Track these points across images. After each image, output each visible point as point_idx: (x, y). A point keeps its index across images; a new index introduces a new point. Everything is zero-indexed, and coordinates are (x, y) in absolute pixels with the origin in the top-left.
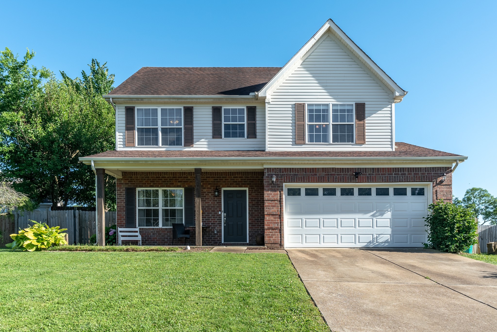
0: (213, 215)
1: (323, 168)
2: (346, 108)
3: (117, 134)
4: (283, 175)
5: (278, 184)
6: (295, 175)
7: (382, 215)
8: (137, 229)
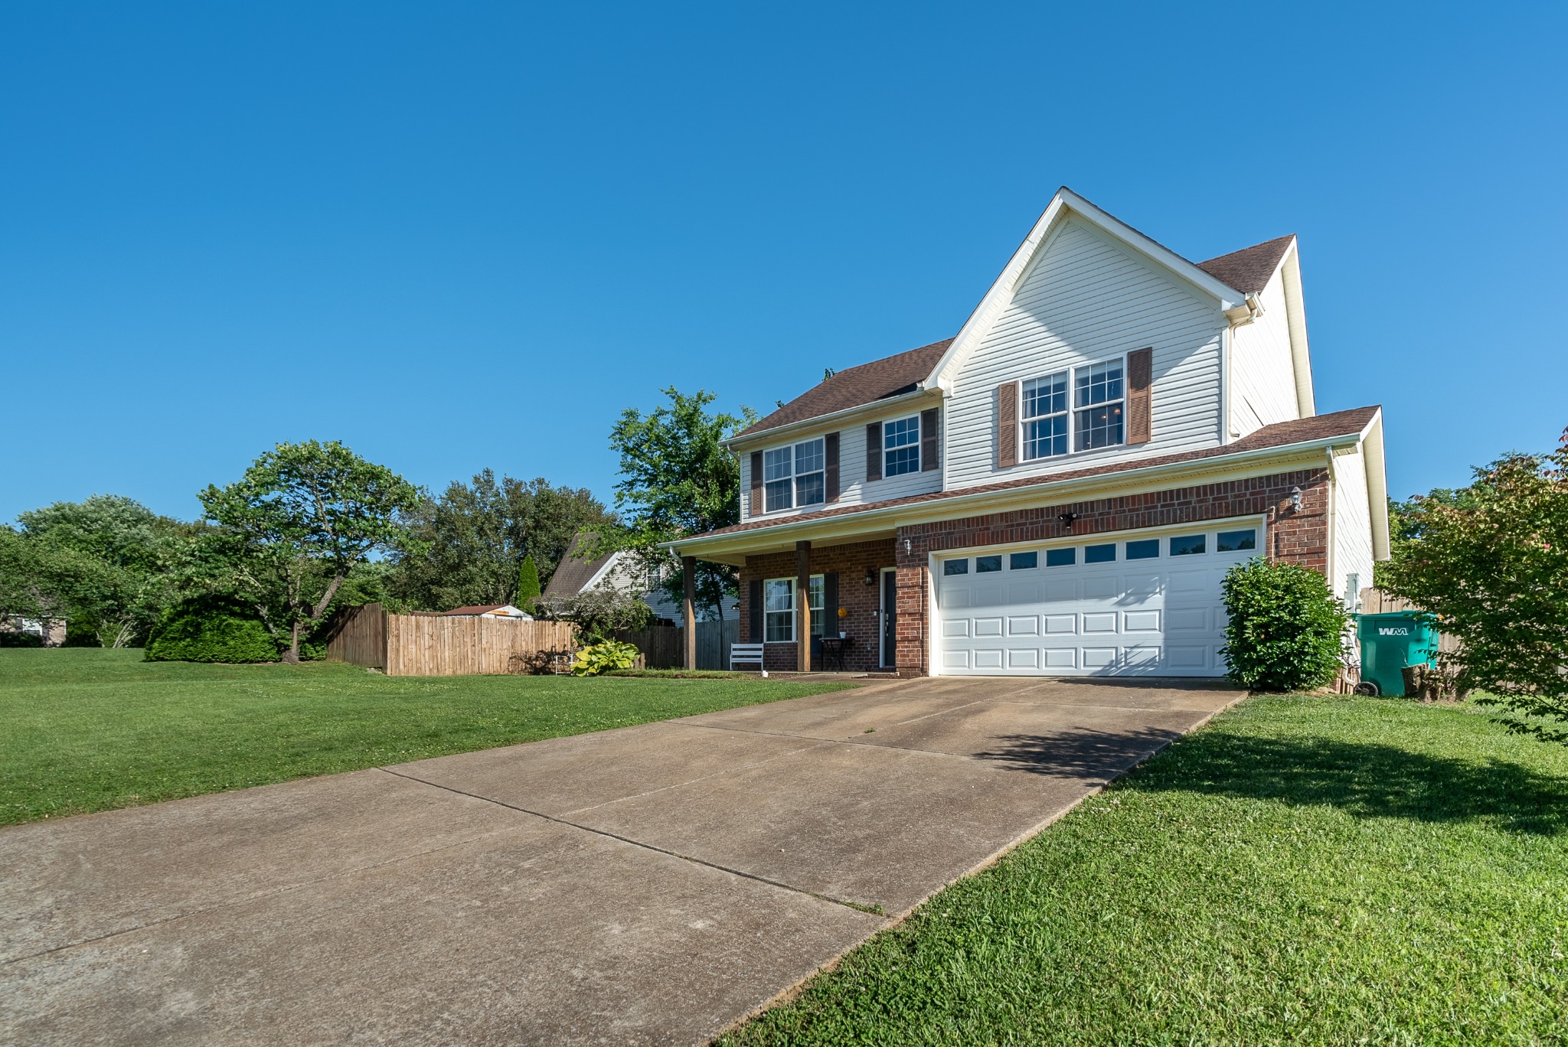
0: (865, 619)
1: (1002, 514)
2: (1106, 370)
3: (742, 495)
4: (928, 537)
5: (919, 555)
6: (949, 533)
7: (1142, 600)
8: (761, 646)
